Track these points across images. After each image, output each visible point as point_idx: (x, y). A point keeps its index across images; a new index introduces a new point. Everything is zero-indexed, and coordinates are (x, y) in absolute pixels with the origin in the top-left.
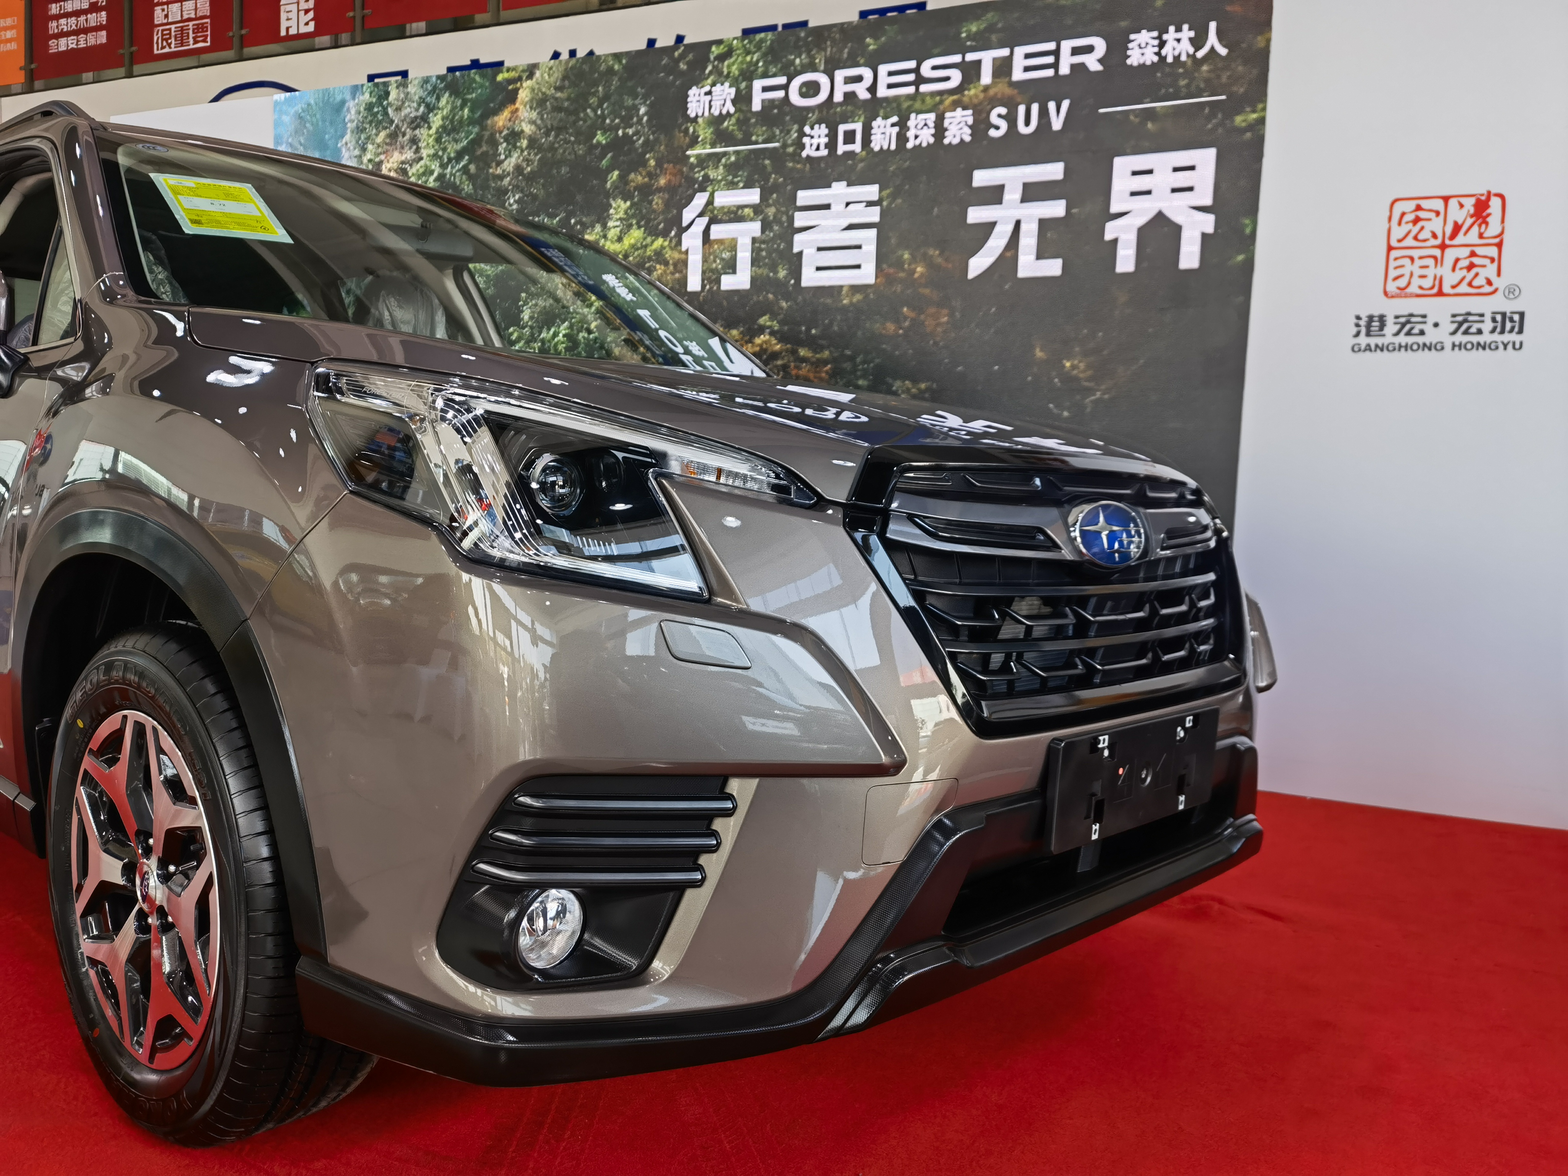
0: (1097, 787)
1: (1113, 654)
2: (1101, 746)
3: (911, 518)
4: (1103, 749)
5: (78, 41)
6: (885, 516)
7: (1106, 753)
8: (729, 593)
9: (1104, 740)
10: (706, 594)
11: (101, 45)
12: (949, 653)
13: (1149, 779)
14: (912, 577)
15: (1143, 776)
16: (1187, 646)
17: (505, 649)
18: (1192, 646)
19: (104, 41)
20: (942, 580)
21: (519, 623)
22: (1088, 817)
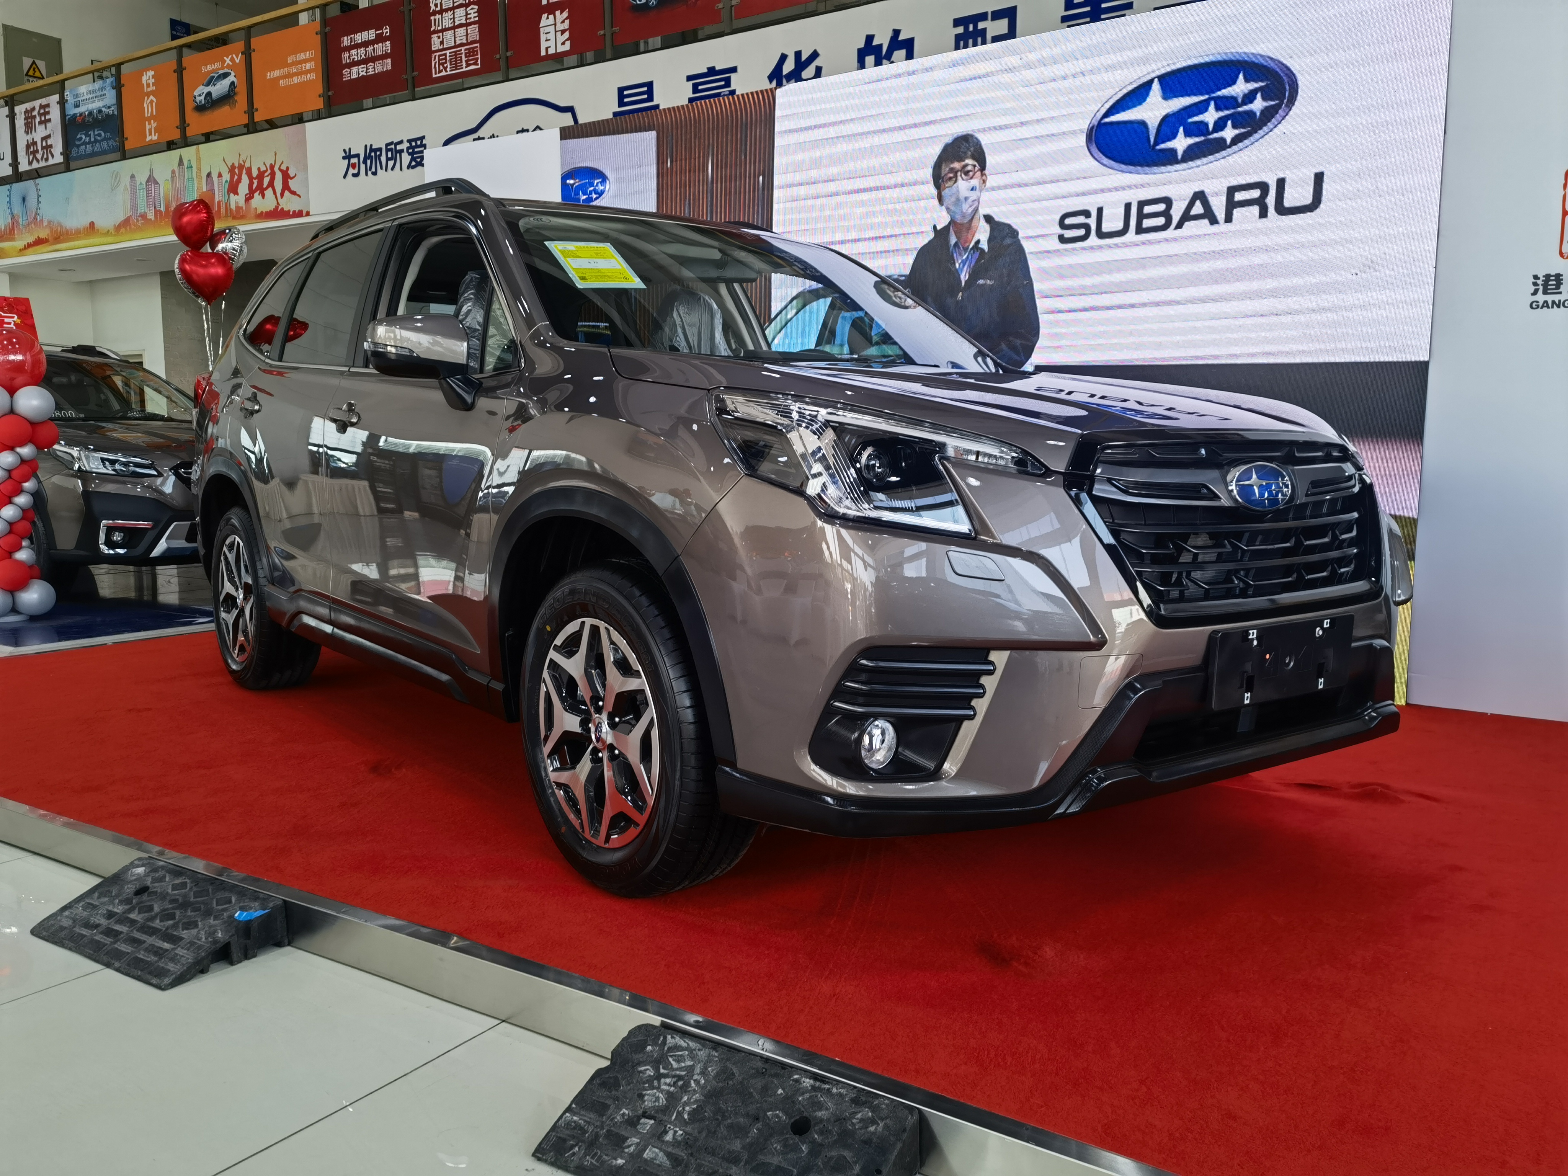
0: (1248, 667)
1: (1262, 573)
2: (1251, 637)
3: (1109, 481)
4: (1253, 639)
5: (367, 69)
6: (1092, 480)
7: (1255, 643)
8: (989, 533)
9: (1253, 633)
10: (973, 534)
11: (387, 71)
12: (1137, 572)
13: (1292, 664)
14: (1111, 520)
15: (1287, 661)
16: (1330, 568)
17: (848, 572)
18: (1333, 568)
19: (389, 68)
20: (1133, 522)
21: (856, 554)
22: (1241, 687)
